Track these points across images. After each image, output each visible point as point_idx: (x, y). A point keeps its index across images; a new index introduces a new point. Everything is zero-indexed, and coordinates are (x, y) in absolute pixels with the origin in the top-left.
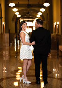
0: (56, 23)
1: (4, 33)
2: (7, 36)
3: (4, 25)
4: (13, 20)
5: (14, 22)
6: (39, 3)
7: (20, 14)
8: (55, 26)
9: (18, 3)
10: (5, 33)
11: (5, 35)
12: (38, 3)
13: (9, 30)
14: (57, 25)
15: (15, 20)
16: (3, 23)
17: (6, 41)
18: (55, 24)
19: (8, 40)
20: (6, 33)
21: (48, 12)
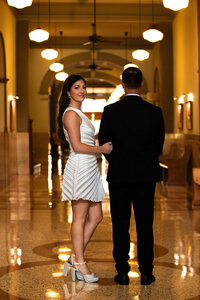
0: (186, 98)
1: (12, 131)
2: (21, 141)
3: (14, 104)
4: (43, 91)
5: (46, 97)
6: (129, 36)
7: (65, 70)
8: (179, 107)
9: (61, 33)
10: (15, 131)
11: (15, 139)
12: (126, 34)
13: (31, 122)
14: (189, 105)
15: (50, 90)
16: (11, 98)
17: (19, 159)
18: (181, 100)
19: (27, 155)
20: (18, 131)
21: (158, 64)
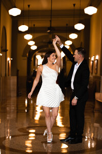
0: (95, 58)
1: (8, 75)
2: (13, 80)
3: (10, 62)
4: (24, 55)
5: (26, 58)
6: (68, 26)
7: (35, 45)
8: (92, 62)
9: (34, 25)
10: (10, 76)
11: (10, 79)
13: (18, 71)
14: (96, 61)
15: (27, 55)
16: (9, 59)
17: (12, 89)
18: (93, 59)
19: (16, 87)
20: (12, 75)
21: (82, 40)
